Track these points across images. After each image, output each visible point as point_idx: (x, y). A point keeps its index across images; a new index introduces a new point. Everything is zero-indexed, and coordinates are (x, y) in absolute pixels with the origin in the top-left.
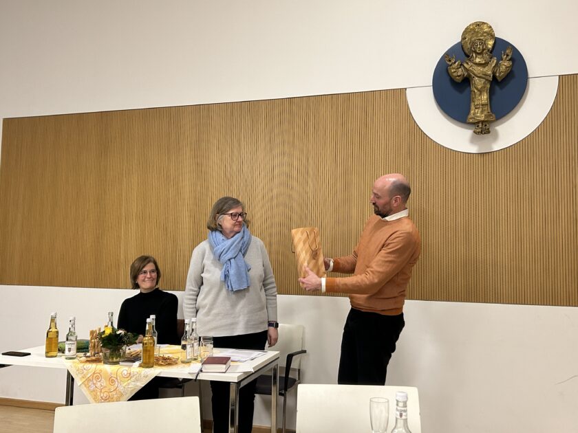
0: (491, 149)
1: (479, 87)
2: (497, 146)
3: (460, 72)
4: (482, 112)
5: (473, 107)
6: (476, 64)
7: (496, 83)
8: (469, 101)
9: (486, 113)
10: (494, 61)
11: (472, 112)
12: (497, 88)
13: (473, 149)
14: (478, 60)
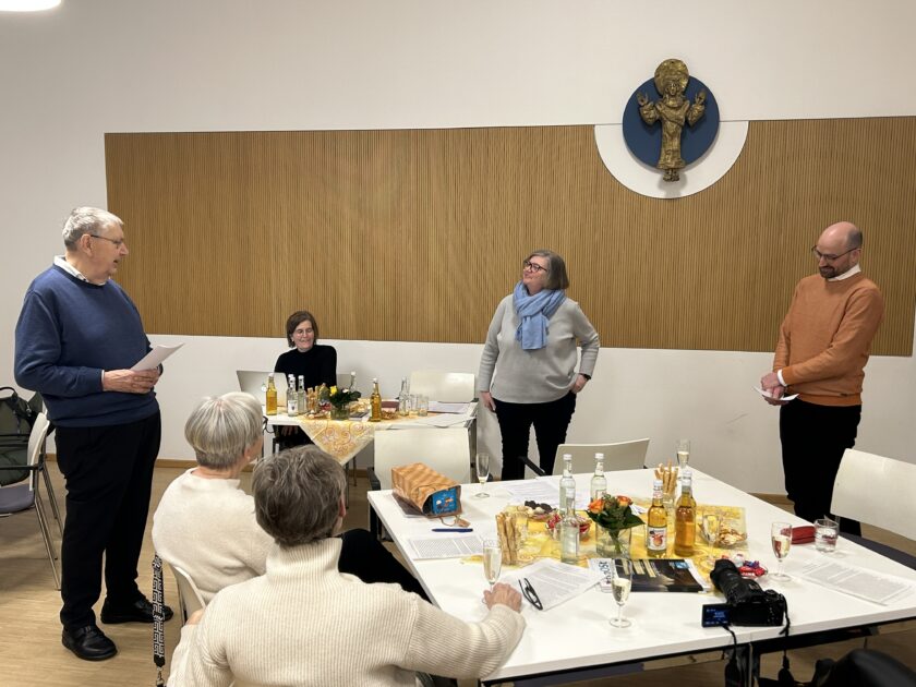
0: (679, 194)
1: (671, 132)
2: (685, 193)
3: (652, 114)
4: (672, 159)
5: (663, 152)
6: (669, 107)
7: (687, 127)
8: (660, 145)
9: (676, 160)
10: (688, 103)
11: (662, 158)
12: (688, 131)
13: (661, 194)
14: (671, 103)
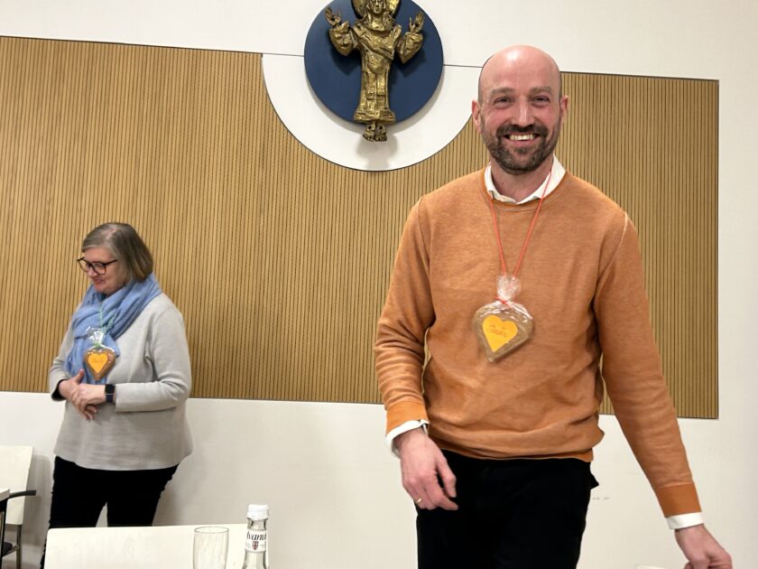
0: (387, 165)
1: (375, 67)
2: (394, 163)
3: (348, 39)
4: (377, 107)
5: (363, 97)
6: (371, 30)
7: (399, 66)
8: (359, 86)
9: (382, 108)
10: (398, 31)
11: (362, 104)
12: (399, 74)
13: (361, 164)
14: (374, 25)
